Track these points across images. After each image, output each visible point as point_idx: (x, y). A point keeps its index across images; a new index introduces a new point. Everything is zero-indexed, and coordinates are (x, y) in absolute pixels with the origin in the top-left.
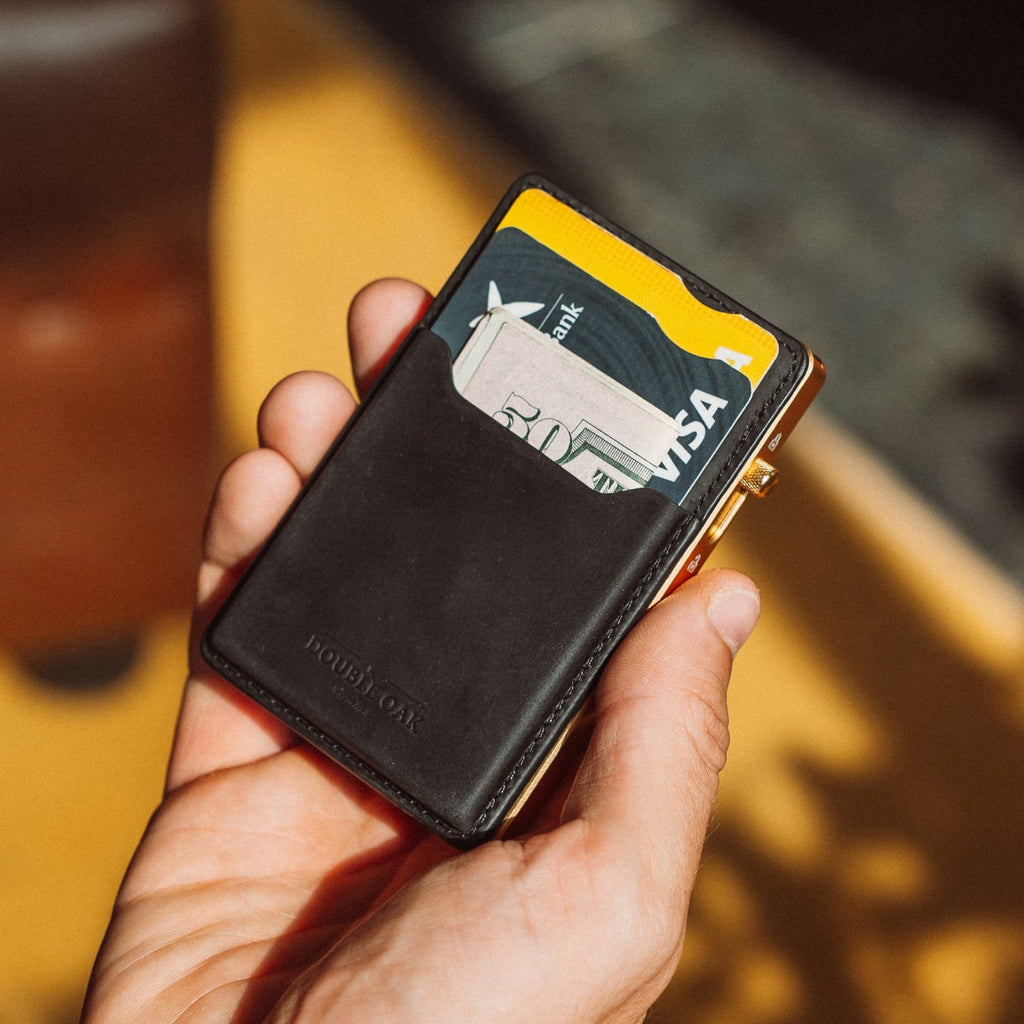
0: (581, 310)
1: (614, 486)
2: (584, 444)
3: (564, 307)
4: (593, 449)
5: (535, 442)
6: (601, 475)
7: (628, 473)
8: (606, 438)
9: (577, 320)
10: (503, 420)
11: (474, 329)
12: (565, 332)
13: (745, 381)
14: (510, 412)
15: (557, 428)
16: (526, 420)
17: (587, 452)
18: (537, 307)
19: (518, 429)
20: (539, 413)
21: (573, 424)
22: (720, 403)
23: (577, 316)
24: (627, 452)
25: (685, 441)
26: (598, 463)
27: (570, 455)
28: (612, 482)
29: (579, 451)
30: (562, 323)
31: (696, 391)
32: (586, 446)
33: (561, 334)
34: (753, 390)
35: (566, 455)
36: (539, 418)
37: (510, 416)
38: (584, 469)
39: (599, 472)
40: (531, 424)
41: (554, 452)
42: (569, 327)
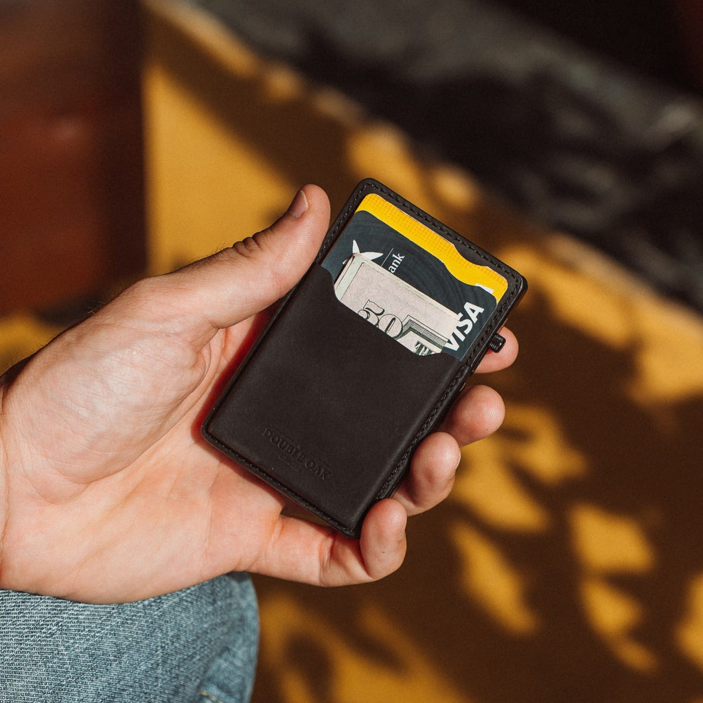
0: (403, 257)
1: (427, 350)
2: (409, 328)
3: (394, 256)
4: (415, 331)
5: (382, 327)
6: (419, 345)
7: (434, 343)
8: (422, 325)
9: (401, 263)
10: (364, 315)
11: (345, 266)
12: (395, 269)
13: (493, 298)
14: (368, 311)
15: (394, 319)
16: (377, 315)
17: (411, 333)
18: (379, 255)
19: (373, 320)
20: (384, 311)
21: (403, 316)
22: (480, 310)
23: (401, 260)
24: (433, 333)
25: (462, 329)
26: (418, 338)
27: (402, 334)
28: (426, 348)
29: (407, 332)
30: (393, 264)
31: (467, 303)
32: (411, 329)
33: (393, 270)
34: (497, 302)
35: (400, 334)
36: (384, 314)
37: (368, 312)
38: (410, 342)
39: (418, 343)
40: (380, 317)
41: (393, 333)
42: (397, 266)
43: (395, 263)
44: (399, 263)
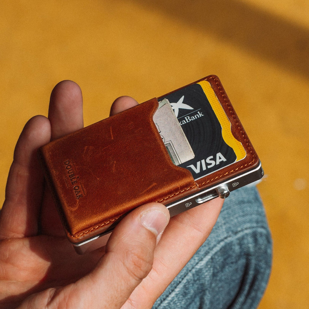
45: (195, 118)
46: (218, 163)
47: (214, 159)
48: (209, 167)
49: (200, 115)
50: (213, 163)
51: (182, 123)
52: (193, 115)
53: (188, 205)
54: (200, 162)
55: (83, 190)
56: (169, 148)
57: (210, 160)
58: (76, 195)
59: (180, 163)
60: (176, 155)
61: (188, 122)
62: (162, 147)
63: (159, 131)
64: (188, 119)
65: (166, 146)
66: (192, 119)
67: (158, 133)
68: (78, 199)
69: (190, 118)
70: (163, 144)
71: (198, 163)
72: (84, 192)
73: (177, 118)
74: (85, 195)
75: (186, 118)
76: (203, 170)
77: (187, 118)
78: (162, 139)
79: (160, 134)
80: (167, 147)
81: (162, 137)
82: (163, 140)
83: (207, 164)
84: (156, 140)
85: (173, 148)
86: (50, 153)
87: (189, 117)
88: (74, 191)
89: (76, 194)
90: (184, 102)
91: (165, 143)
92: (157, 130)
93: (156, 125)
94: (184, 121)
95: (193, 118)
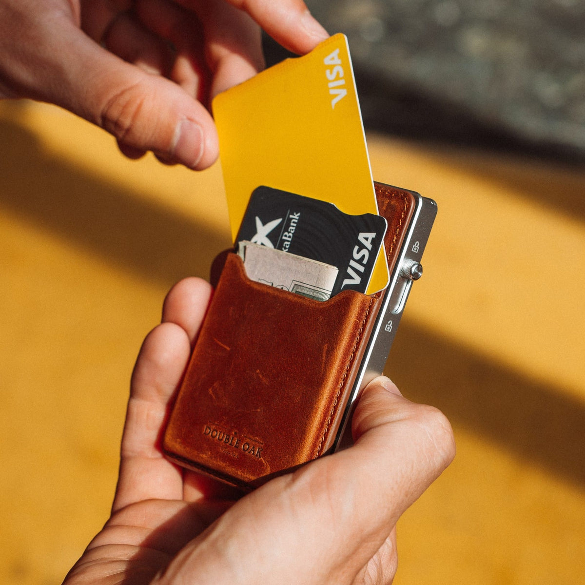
43: (294, 222)
44: (296, 221)
45: (293, 226)
46: (370, 247)
47: (362, 247)
48: (365, 262)
49: (296, 217)
50: (365, 252)
51: (285, 248)
52: (288, 225)
53: (390, 327)
54: (349, 267)
55: (256, 441)
56: (299, 290)
57: (358, 252)
58: (253, 456)
59: (330, 293)
60: (316, 289)
61: (290, 239)
62: (290, 297)
63: (271, 285)
64: (288, 237)
65: (294, 292)
66: (292, 232)
67: (272, 287)
68: (260, 457)
69: (289, 232)
70: (289, 293)
71: (350, 271)
72: (258, 442)
73: (275, 248)
74: (262, 444)
75: (284, 238)
76: (363, 272)
77: (286, 236)
78: (282, 288)
79: (274, 286)
80: (296, 291)
81: (280, 287)
82: (285, 289)
83: (360, 261)
84: (275, 297)
85: (305, 285)
86: (178, 440)
87: (286, 233)
88: (247, 452)
89: (253, 454)
90: (264, 223)
91: (290, 290)
92: (266, 286)
93: (260, 282)
94: (286, 243)
95: (292, 229)
